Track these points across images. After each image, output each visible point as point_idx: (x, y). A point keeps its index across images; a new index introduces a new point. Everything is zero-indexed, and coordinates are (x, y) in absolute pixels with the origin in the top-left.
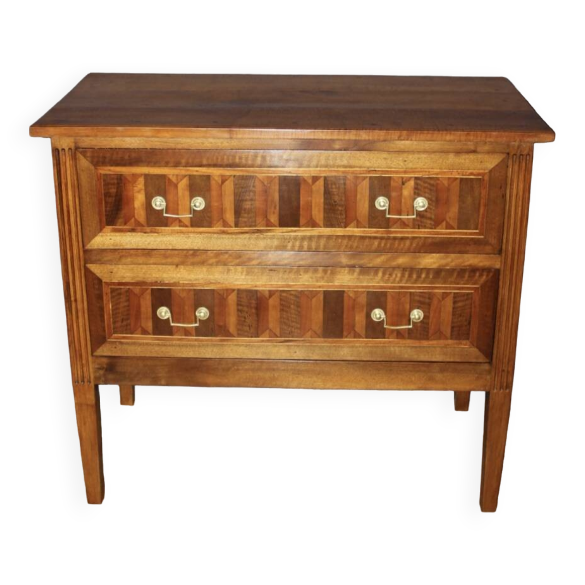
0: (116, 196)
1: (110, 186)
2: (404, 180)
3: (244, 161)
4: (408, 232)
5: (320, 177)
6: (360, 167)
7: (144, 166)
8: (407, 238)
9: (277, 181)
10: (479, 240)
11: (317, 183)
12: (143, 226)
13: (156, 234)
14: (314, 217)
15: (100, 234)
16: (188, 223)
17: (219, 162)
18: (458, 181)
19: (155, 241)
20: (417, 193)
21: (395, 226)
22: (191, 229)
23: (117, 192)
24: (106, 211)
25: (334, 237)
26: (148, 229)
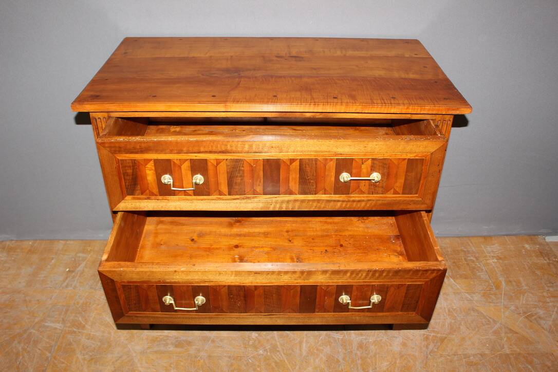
0: (133, 175)
1: (127, 168)
2: (363, 161)
3: (234, 149)
4: (364, 197)
5: (298, 159)
6: (329, 152)
7: (152, 153)
8: (363, 201)
9: (262, 163)
10: (417, 201)
11: (294, 164)
12: (156, 195)
13: (167, 201)
14: (291, 188)
15: (123, 201)
16: (191, 193)
17: (214, 149)
18: (406, 161)
19: (166, 205)
20: (373, 169)
21: (354, 193)
22: (195, 197)
23: (133, 172)
24: (125, 185)
25: (307, 201)
26: (160, 197)
